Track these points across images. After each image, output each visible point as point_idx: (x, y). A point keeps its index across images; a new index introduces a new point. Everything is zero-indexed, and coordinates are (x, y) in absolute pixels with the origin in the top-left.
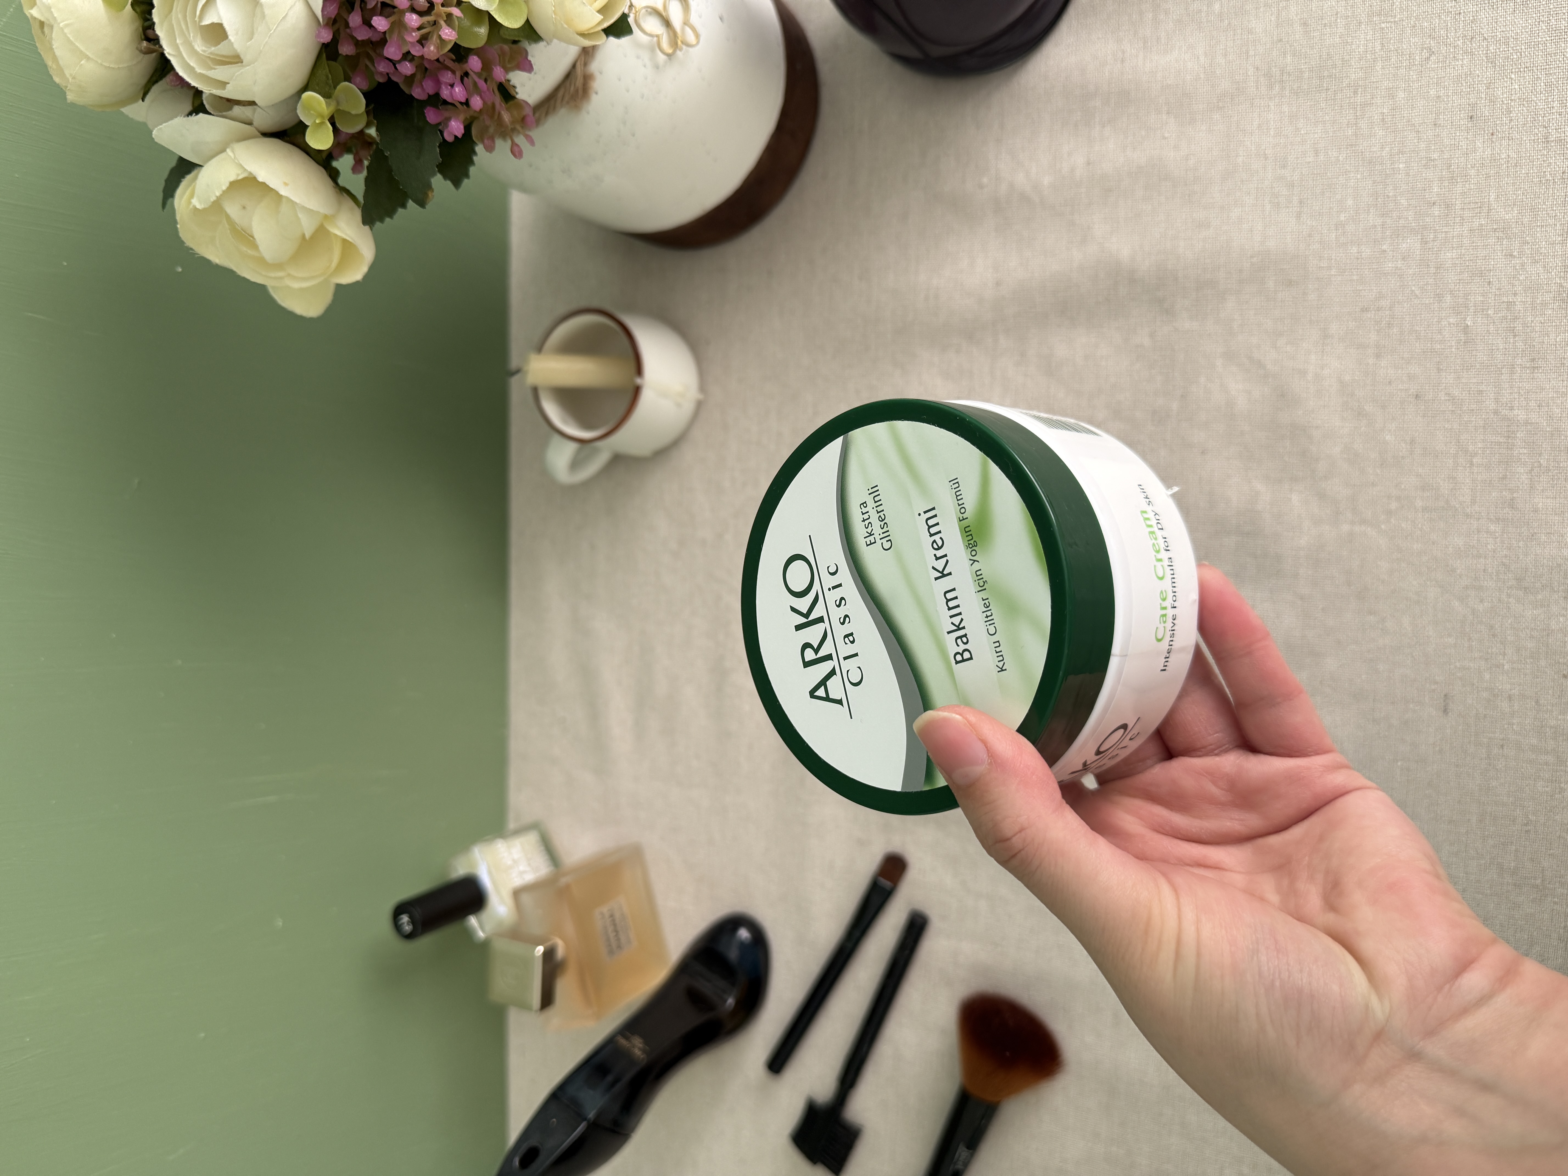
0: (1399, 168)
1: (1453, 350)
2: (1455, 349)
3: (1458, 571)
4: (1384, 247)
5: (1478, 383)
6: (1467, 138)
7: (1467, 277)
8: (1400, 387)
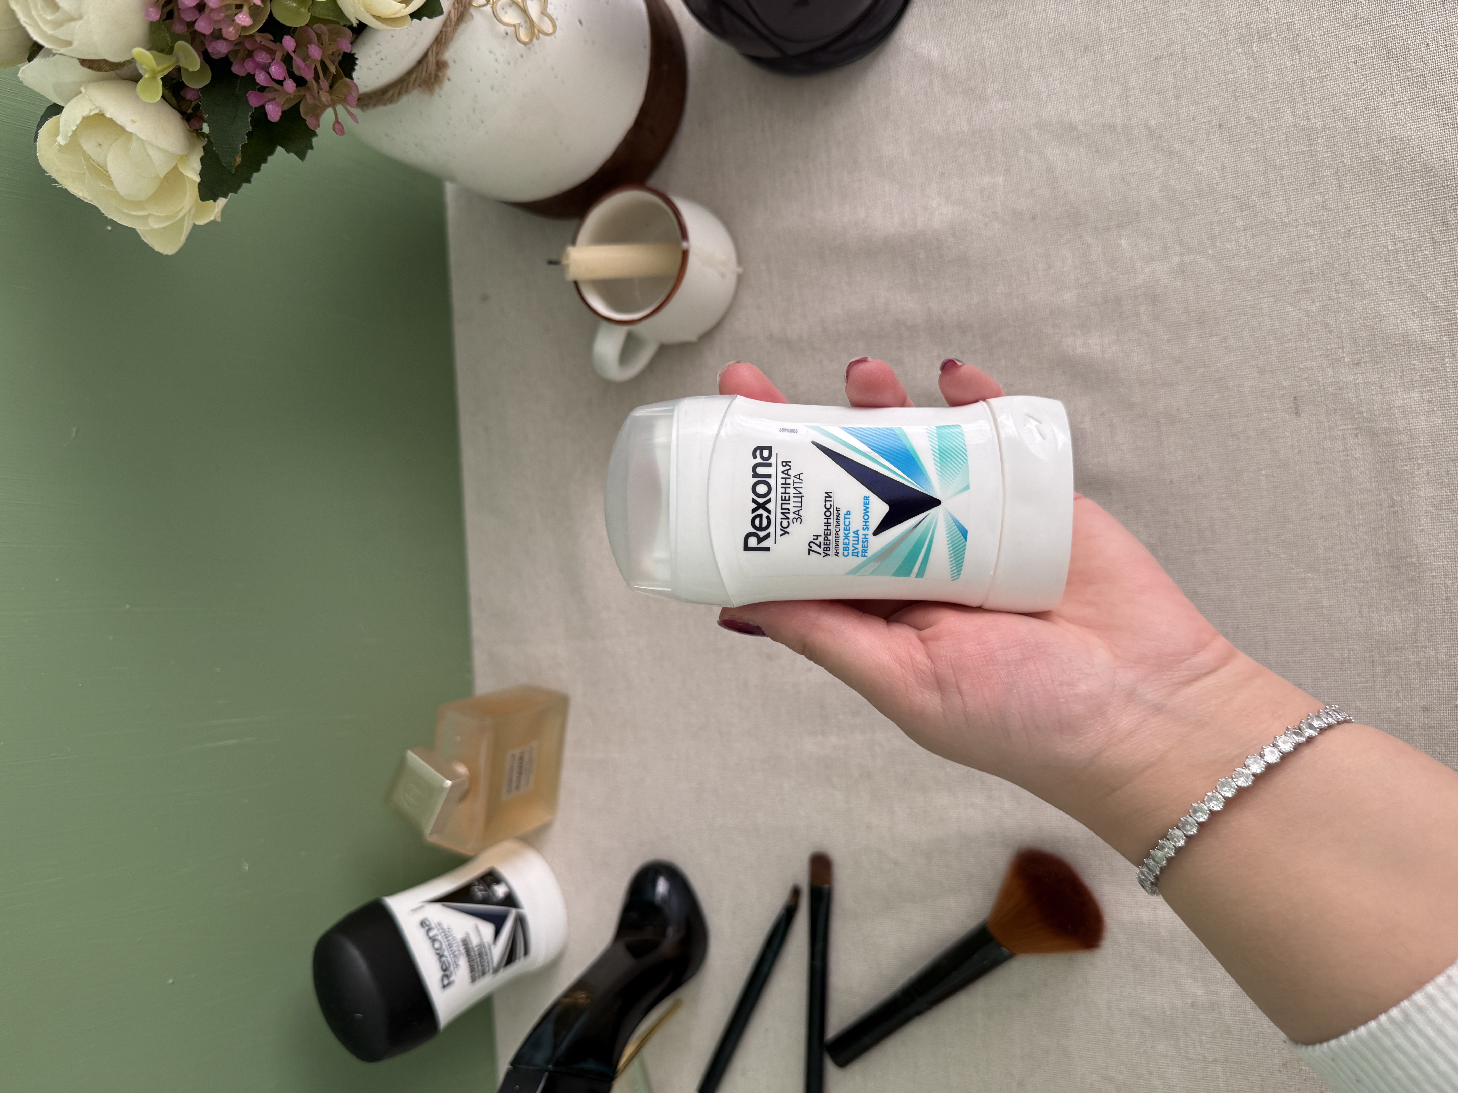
1: (1246, 76)
2: (1248, 75)
5: (1274, 101)
8: (1204, 120)
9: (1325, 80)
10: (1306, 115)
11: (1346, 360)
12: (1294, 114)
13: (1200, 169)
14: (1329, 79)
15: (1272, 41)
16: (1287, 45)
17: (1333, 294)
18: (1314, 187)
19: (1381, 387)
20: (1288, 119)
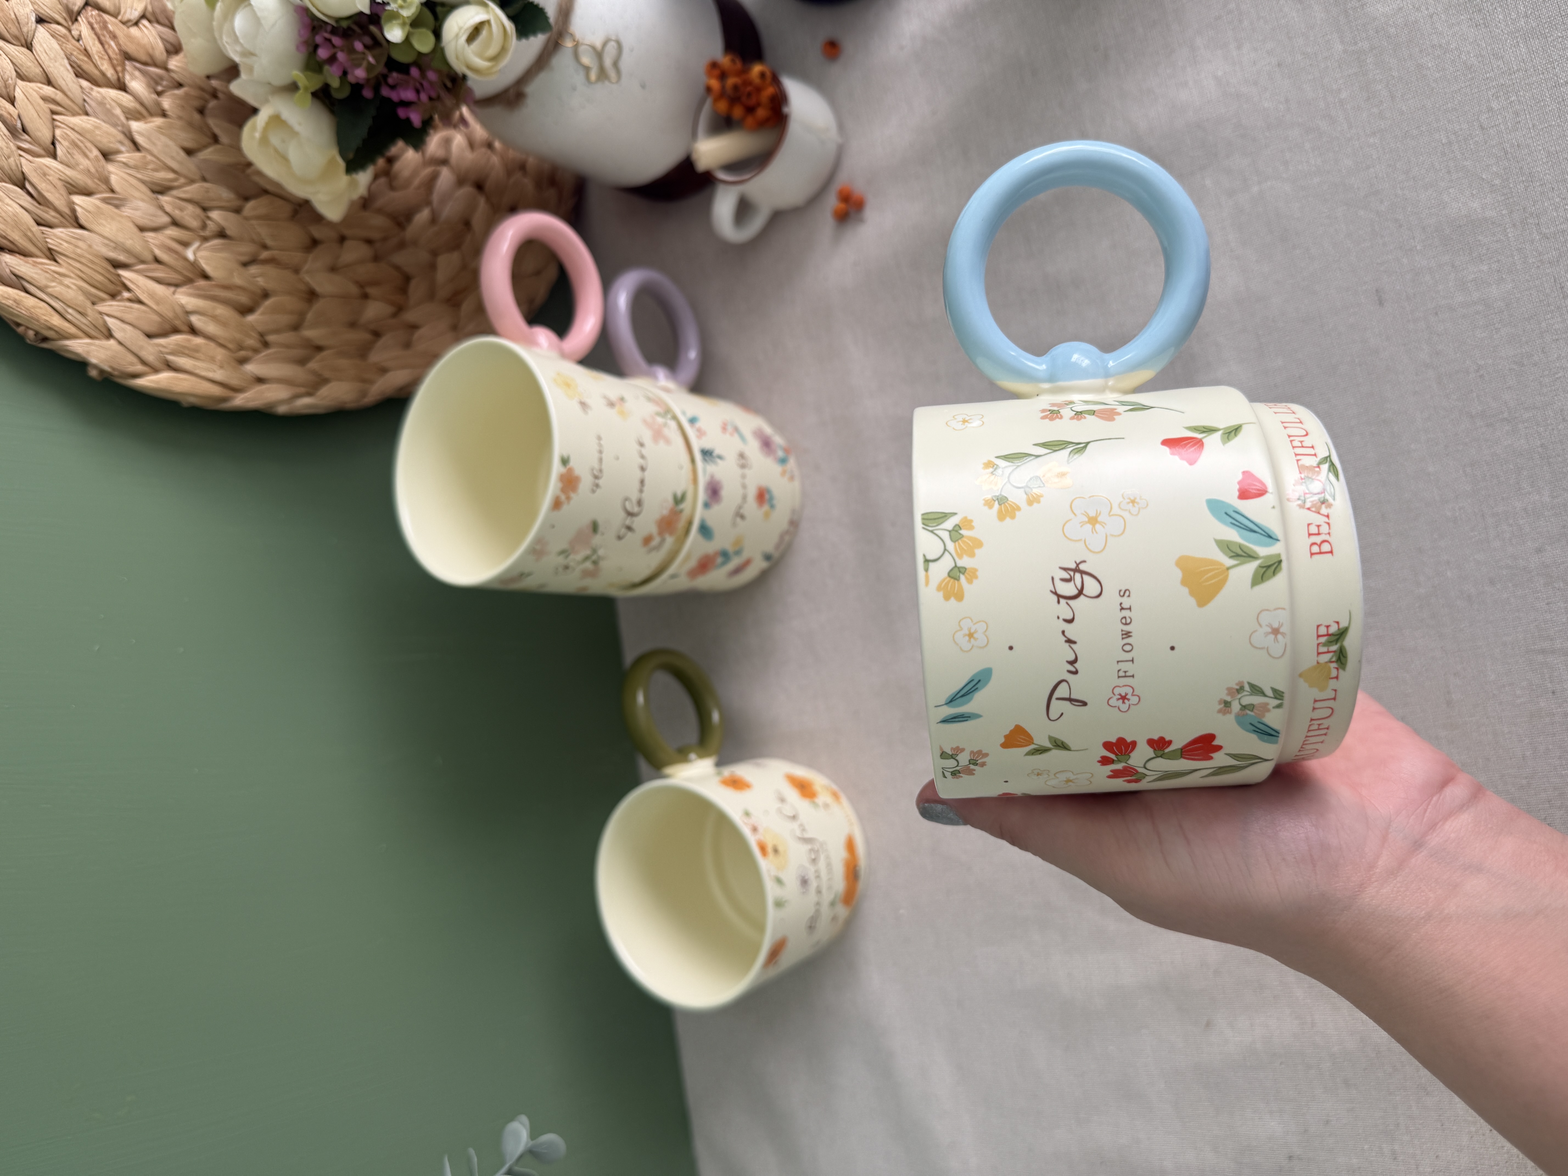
3: (1356, 186)
11: (1418, 248)
13: (1266, 105)
17: (1399, 192)
19: (1453, 266)
20: (1339, 47)
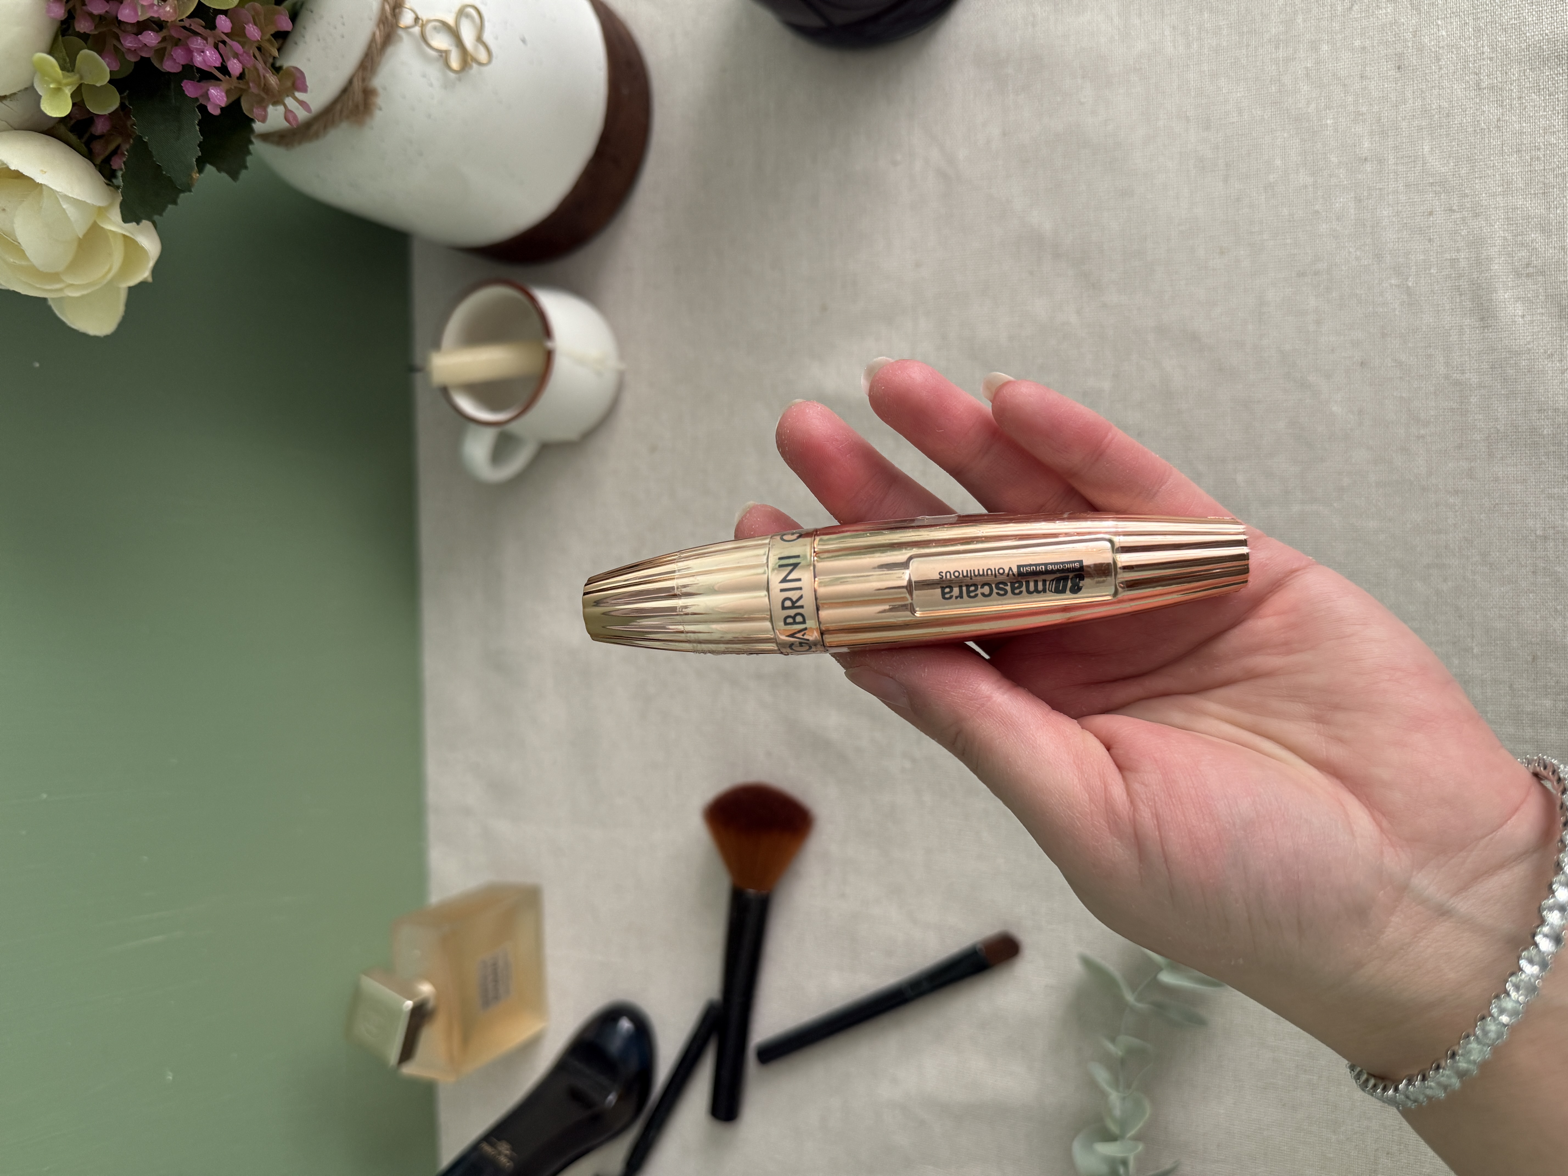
0: (1327, 124)
1: (1397, 312)
2: (1399, 311)
4: (1317, 207)
6: (1396, 90)
7: (1406, 235)
8: (1344, 354)
9: (1486, 331)
10: (1460, 368)
12: (1447, 364)
14: (1491, 330)
15: (1431, 277)
16: (1448, 285)
18: (1461, 451)
